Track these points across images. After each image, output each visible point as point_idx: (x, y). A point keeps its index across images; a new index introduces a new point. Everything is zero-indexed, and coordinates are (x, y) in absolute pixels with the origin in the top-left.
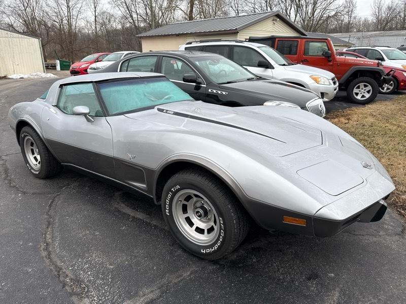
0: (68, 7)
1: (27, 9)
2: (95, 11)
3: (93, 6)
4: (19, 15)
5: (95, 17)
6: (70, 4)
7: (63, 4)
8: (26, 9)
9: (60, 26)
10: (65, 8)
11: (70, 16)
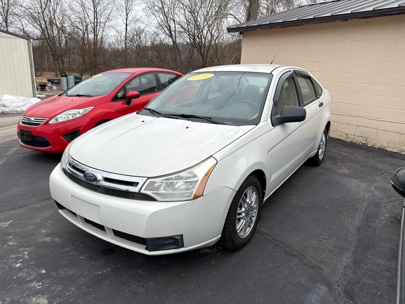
0: (95, 12)
1: (45, 11)
2: (127, 19)
3: (125, 14)
4: (34, 18)
5: (126, 25)
6: (98, 9)
7: (89, 9)
8: (43, 12)
9: (84, 34)
10: (91, 14)
11: (97, 23)
